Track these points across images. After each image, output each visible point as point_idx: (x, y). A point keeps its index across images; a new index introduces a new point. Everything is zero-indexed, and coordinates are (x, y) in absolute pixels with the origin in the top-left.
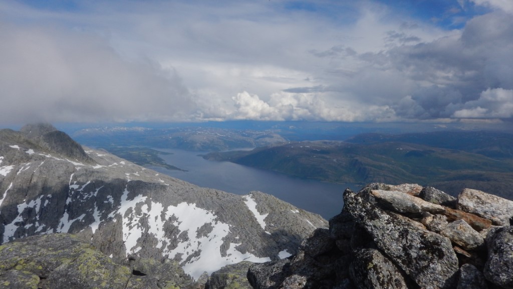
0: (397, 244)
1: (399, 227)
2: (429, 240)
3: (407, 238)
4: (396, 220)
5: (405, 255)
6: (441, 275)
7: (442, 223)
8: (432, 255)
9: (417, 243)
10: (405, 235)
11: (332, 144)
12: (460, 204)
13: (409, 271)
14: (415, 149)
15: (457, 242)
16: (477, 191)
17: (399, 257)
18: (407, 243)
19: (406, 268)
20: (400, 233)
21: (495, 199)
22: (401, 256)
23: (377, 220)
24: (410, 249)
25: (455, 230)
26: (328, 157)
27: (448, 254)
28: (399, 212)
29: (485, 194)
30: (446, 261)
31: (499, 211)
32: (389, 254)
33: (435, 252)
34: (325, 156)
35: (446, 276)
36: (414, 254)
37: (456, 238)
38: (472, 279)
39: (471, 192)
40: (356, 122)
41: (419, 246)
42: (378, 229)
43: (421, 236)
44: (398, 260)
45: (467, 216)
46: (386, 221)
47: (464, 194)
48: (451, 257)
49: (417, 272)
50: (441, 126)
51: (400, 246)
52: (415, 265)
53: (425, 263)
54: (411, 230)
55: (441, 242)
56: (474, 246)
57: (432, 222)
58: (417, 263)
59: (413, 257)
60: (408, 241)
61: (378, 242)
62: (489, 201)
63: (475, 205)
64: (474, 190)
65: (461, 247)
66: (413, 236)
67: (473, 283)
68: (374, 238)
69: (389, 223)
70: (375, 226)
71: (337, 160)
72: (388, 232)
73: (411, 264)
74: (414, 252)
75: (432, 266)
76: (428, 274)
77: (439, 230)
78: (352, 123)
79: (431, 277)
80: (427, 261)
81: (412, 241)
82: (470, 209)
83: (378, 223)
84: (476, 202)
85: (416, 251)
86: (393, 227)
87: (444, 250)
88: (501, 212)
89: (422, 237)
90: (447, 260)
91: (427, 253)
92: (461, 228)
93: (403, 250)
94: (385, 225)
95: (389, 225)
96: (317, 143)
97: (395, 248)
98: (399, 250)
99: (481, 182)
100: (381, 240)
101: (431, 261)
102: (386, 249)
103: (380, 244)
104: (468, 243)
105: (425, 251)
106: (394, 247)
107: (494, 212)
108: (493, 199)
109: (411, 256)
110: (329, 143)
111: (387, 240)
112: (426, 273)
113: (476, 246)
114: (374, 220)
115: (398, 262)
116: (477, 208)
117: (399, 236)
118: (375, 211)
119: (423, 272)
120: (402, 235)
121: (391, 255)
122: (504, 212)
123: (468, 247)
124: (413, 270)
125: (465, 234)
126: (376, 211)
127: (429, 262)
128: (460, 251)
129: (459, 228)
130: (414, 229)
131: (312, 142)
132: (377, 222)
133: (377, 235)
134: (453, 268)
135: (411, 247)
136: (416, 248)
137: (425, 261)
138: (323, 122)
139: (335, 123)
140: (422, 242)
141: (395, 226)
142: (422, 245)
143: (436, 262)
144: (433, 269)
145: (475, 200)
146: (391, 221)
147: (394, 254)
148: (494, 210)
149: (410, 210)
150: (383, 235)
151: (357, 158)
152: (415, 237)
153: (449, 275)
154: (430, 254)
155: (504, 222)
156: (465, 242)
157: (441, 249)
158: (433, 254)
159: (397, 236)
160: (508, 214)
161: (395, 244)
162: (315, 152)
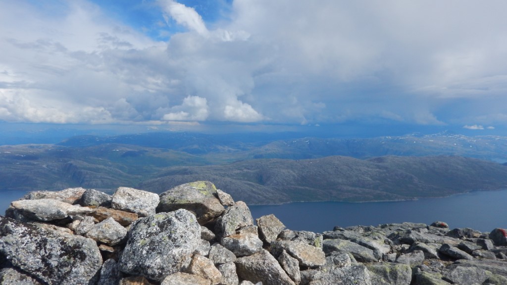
0: (34, 257)
1: (36, 238)
2: (70, 245)
3: (45, 249)
4: (34, 231)
5: (45, 266)
6: (84, 276)
7: (88, 224)
8: (74, 259)
9: (57, 250)
10: (42, 245)
11: (40, 148)
12: (114, 203)
13: (52, 281)
14: (131, 150)
15: (101, 241)
16: (129, 189)
17: (39, 270)
18: (46, 253)
19: (48, 279)
20: (37, 244)
21: (143, 194)
22: (40, 268)
23: (9, 235)
24: (50, 259)
25: (100, 229)
26: (36, 163)
27: (90, 254)
28: (42, 221)
29: (135, 190)
30: (88, 262)
31: (145, 204)
32: (26, 269)
33: (77, 255)
34: (32, 162)
35: (89, 276)
36: (54, 262)
37: (101, 237)
38: (110, 273)
39: (123, 191)
40: (68, 124)
41: (59, 253)
42: (10, 245)
43: (61, 243)
44: (38, 273)
45: (116, 213)
46: (21, 235)
47: (118, 192)
48: (93, 257)
49: (60, 280)
50: (153, 127)
51: (39, 258)
52: (57, 274)
53: (67, 269)
54: (50, 238)
55: (83, 244)
56: (118, 241)
57: (78, 226)
58: (59, 271)
59: (53, 266)
60: (47, 251)
61: (12, 260)
62: (138, 196)
63: (127, 202)
64: (126, 188)
65: (107, 244)
66: (52, 244)
67: (111, 276)
68: (7, 256)
69: (25, 236)
70: (6, 243)
71: (47, 166)
72: (23, 246)
73: (53, 274)
74: (55, 261)
75: (74, 270)
76: (71, 279)
77: (84, 232)
78: (64, 125)
79: (74, 281)
80: (69, 267)
81: (51, 250)
82: (122, 206)
83: (11, 238)
84: (127, 199)
85: (56, 259)
86: (30, 240)
87: (85, 251)
88: (147, 205)
89: (63, 243)
90: (89, 260)
91: (69, 258)
92: (105, 226)
93: (42, 262)
94: (19, 239)
95: (24, 238)
96: (20, 148)
97: (33, 262)
98: (38, 262)
99: (186, 175)
100: (14, 256)
101: (73, 265)
102: (22, 265)
103: (15, 261)
104: (112, 239)
105: (66, 257)
106: (31, 261)
107: (141, 206)
108: (141, 194)
109: (52, 266)
110: (37, 147)
111: (22, 255)
112: (69, 278)
113: (120, 240)
114: (5, 236)
115: (38, 275)
116: (128, 205)
117: (36, 248)
118: (6, 226)
119: (66, 278)
120: (40, 246)
121: (29, 271)
122: (150, 204)
123: (112, 243)
124: (56, 279)
125: (108, 231)
126: (8, 225)
127: (71, 267)
128: (104, 248)
129: (104, 227)
130: (54, 237)
131: (14, 146)
132: (9, 238)
133: (10, 252)
134: (95, 267)
135: (50, 256)
136: (56, 256)
137: (67, 266)
138: (28, 123)
139: (43, 124)
140: (62, 249)
141: (31, 238)
142: (63, 252)
143: (79, 265)
144: (76, 272)
145: (127, 197)
146: (28, 233)
147: (32, 268)
148: (142, 204)
149: (54, 217)
150: (17, 251)
151: (72, 162)
152: (55, 245)
153: (92, 274)
154: (72, 259)
155: (150, 213)
156: (109, 239)
157: (82, 251)
158: (74, 257)
159: (33, 248)
160: (153, 205)
161: (32, 257)
162: (19, 158)
